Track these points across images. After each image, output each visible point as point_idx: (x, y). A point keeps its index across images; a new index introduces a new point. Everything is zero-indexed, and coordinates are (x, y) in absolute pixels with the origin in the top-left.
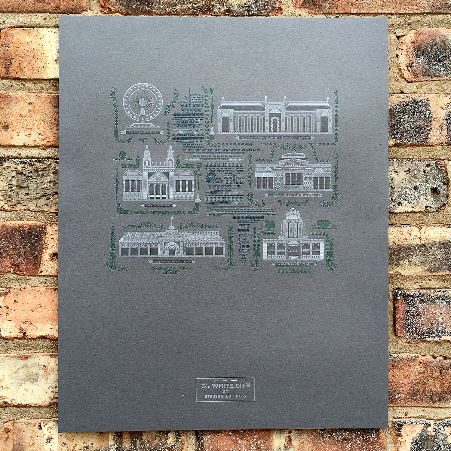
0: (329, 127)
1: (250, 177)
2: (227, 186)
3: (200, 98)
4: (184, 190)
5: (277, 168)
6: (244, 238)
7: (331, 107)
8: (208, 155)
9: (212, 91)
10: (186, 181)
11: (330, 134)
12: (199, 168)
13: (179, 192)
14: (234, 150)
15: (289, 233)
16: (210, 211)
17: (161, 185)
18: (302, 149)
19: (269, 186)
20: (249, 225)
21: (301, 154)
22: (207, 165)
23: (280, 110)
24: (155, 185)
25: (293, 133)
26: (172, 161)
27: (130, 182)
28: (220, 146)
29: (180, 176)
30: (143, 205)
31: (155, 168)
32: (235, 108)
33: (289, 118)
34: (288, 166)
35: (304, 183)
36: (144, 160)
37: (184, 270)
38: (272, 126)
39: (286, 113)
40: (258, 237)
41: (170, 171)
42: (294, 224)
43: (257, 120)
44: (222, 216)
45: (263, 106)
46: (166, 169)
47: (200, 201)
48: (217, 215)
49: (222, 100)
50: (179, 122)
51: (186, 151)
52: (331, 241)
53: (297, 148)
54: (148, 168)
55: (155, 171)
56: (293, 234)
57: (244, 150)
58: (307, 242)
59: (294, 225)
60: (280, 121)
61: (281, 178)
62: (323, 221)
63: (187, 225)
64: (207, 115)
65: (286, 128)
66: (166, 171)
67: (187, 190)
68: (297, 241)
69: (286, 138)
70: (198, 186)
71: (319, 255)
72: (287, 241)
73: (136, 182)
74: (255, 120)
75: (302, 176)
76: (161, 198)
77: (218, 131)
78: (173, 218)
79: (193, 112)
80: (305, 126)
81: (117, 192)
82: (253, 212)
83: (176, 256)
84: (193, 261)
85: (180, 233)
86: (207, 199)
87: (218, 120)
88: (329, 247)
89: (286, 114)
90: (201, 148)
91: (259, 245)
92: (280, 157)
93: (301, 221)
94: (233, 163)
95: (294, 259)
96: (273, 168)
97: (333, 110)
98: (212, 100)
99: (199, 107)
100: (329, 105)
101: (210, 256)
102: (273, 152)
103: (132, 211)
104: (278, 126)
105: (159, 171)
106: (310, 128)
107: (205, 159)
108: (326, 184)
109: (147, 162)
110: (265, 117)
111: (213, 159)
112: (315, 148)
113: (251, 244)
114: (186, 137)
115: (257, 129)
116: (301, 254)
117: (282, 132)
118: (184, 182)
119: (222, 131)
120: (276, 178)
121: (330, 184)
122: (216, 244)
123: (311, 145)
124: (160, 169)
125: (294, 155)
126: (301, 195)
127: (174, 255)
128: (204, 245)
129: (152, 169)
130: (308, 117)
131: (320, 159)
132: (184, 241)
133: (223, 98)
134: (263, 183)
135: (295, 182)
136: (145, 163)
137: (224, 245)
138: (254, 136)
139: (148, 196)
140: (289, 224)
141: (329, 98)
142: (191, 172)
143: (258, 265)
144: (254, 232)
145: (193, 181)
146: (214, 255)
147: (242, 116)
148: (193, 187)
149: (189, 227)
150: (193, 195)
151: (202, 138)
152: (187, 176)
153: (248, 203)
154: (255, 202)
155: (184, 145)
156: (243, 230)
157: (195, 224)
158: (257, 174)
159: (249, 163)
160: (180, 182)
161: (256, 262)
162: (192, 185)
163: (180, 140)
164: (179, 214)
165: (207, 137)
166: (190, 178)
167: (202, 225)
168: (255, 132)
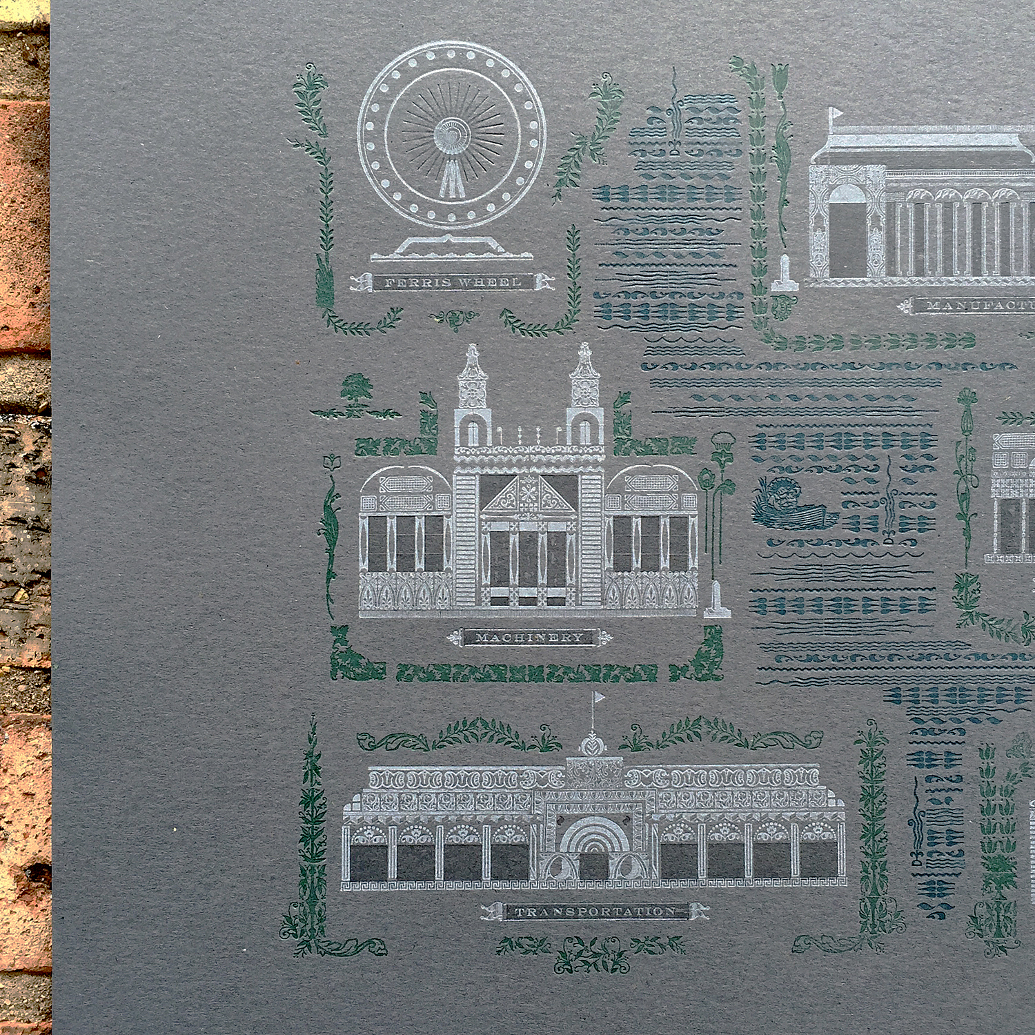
1: (964, 497)
2: (858, 541)
3: (723, 114)
4: (650, 565)
6: (937, 795)
8: (762, 392)
9: (781, 77)
10: (662, 521)
12: (723, 454)
13: (626, 574)
14: (889, 366)
16: (775, 664)
17: (543, 539)
20: (963, 732)
22: (760, 441)
24: (514, 539)
26: (590, 419)
27: (392, 523)
28: (821, 349)
29: (632, 493)
30: (455, 638)
31: (514, 455)
32: (892, 160)
36: (459, 415)
37: (651, 953)
40: (1007, 792)
41: (581, 469)
43: (997, 221)
44: (833, 688)
45: (1028, 151)
46: (563, 459)
47: (727, 614)
48: (809, 682)
49: (831, 123)
50: (627, 231)
51: (658, 373)
54: (476, 455)
55: (510, 468)
57: (939, 365)
63: (668, 733)
64: (759, 196)
66: (562, 470)
67: (665, 564)
70: (717, 545)
73: (420, 523)
74: (990, 217)
76: (542, 603)
77: (813, 275)
78: (599, 698)
79: (689, 182)
81: (331, 574)
82: (982, 671)
83: (613, 883)
84: (694, 908)
85: (635, 773)
86: (760, 606)
87: (812, 221)
90: (733, 359)
91: (1010, 828)
94: (887, 430)
98: (784, 122)
99: (720, 159)
101: (779, 883)
103: (403, 668)
105: (534, 469)
107: (747, 413)
109: (473, 429)
111: (787, 412)
113: (971, 828)
114: (661, 301)
115: (997, 264)
118: (651, 522)
119: (831, 276)
122: (802, 825)
124: (535, 459)
127: (606, 876)
128: (749, 828)
129: (496, 460)
132: (652, 813)
133: (834, 114)
134: (1032, 528)
136: (464, 433)
137: (842, 830)
138: (984, 298)
139: (478, 592)
142: (684, 473)
143: (1006, 927)
144: (985, 767)
145: (693, 516)
146: (796, 879)
147: (928, 198)
148: (693, 548)
149: (677, 742)
150: (696, 585)
151: (736, 310)
152: (665, 492)
153: (959, 626)
154: (992, 619)
155: (652, 345)
156: (933, 757)
157: (704, 729)
158: (1001, 483)
159: (964, 431)
160: (634, 525)
161: (998, 913)
162: (687, 537)
163: (632, 319)
164: (629, 680)
165: (761, 303)
166: (679, 502)
167: (740, 735)
168: (988, 279)
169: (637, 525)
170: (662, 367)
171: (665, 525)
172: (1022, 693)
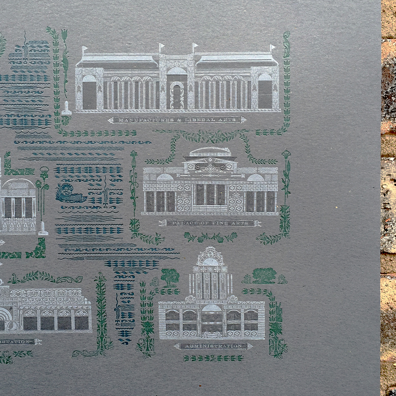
0: (273, 100)
1: (133, 191)
2: (94, 207)
3: (43, 48)
4: (18, 215)
5: (181, 174)
6: (124, 300)
7: (277, 63)
8: (58, 152)
9: (65, 34)
10: (22, 199)
11: (276, 113)
12: (44, 175)
13: (9, 219)
14: (105, 142)
15: (205, 291)
16: (65, 252)
18: (225, 141)
19: (168, 207)
20: (134, 277)
21: (223, 149)
22: (58, 170)
23: (185, 69)
25: (208, 112)
28: (80, 136)
29: (11, 189)
32: (107, 66)
33: (202, 84)
34: (200, 171)
35: (229, 202)
37: (21, 357)
38: (172, 99)
39: (196, 75)
40: (150, 299)
42: (213, 274)
43: (144, 88)
44: (86, 261)
45: (156, 63)
47: (47, 234)
48: (77, 258)
49: (83, 52)
50: (8, 92)
51: (20, 145)
52: (278, 305)
53: (216, 139)
56: (211, 292)
57: (123, 142)
58: (235, 307)
59: (212, 276)
60: (185, 89)
61: (189, 193)
62: (264, 270)
63: (26, 277)
64: (57, 79)
65: (196, 102)
67: (24, 215)
68: (217, 305)
69: (197, 120)
70: (42, 208)
71: (257, 330)
72: (200, 305)
74: (142, 87)
75: (226, 189)
77: (77, 109)
78: (1, 264)
79: (31, 74)
80: (231, 98)
82: (140, 255)
83: (6, 332)
84: (36, 341)
85: (14, 292)
86: (59, 231)
87: (76, 88)
88: (274, 316)
89: (196, 77)
90: (48, 140)
91: (151, 312)
92: (187, 156)
93: (224, 269)
94: (104, 166)
95: (213, 336)
96: (173, 175)
97: (280, 69)
98: (66, 52)
99: (42, 65)
100: (273, 60)
101: (67, 332)
102: (173, 146)
104: (182, 99)
106: (239, 101)
107: (55, 160)
108: (269, 203)
110: (160, 83)
111: (68, 159)
112: (248, 138)
113: (137, 312)
114: (21, 118)
115: (144, 104)
116: (225, 328)
117: (190, 110)
118: (18, 200)
119: (83, 109)
120: (179, 193)
121: (276, 203)
122: (75, 311)
123: (242, 134)
125: (211, 151)
126: (224, 223)
127: (4, 329)
128: (56, 311)
130: (236, 83)
131: (258, 158)
132: (20, 306)
133: (84, 48)
134: (158, 202)
135: (214, 199)
137: (90, 312)
138: (140, 117)
140: (203, 274)
141: (273, 47)
142: (30, 182)
143: (150, 348)
144: (142, 290)
145: (34, 198)
146: (73, 330)
147: (119, 80)
148: (34, 209)
149: (29, 280)
150: (35, 223)
151: (48, 121)
152: (23, 189)
153: (132, 238)
154: (144, 236)
155: (18, 134)
156: (123, 286)
157: (39, 276)
158: (146, 186)
159: (133, 167)
160: (12, 201)
161: (147, 342)
162: (32, 205)
163: (10, 124)
164: (11, 258)
165: (58, 119)
166: (29, 192)
167: (52, 277)
168: (141, 110)
169: (13, 201)
170: (22, 143)
171: (23, 201)
172: (155, 262)
